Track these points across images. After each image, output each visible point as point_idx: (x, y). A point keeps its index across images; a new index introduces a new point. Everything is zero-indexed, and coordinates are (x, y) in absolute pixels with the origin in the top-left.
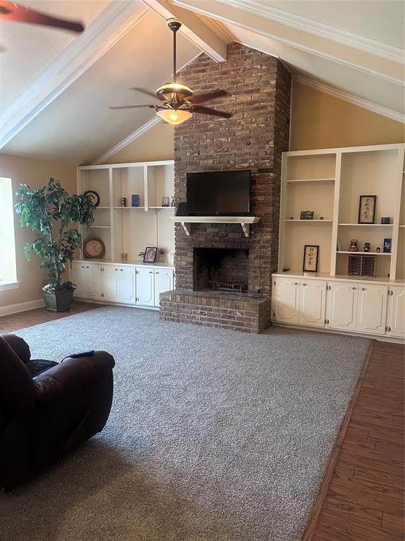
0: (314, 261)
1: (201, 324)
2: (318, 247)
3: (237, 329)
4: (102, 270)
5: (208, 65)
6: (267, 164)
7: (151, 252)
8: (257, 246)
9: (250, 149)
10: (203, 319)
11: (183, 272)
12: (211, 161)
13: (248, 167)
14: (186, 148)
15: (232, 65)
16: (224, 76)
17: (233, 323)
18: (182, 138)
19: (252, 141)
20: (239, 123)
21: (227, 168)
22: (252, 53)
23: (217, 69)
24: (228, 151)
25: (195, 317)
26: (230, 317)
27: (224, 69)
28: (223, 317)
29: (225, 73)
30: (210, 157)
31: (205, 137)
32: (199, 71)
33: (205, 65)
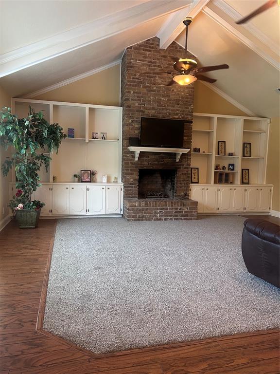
0: (196, 177)
1: (160, 220)
2: (198, 168)
3: (184, 219)
4: (51, 189)
5: (152, 48)
6: (190, 118)
7: (86, 174)
8: (182, 168)
9: (179, 107)
10: (162, 216)
11: (131, 187)
12: (154, 111)
13: (178, 118)
14: (135, 100)
15: (169, 53)
16: (164, 58)
17: (182, 216)
18: (132, 92)
19: (180, 103)
20: (173, 90)
21: (164, 117)
22: (181, 50)
23: (159, 52)
24: (165, 106)
25: (155, 216)
26: (180, 212)
27: (163, 54)
28: (175, 213)
29: (164, 56)
30: (153, 108)
31: (149, 95)
32: (146, 50)
33: (150, 47)
